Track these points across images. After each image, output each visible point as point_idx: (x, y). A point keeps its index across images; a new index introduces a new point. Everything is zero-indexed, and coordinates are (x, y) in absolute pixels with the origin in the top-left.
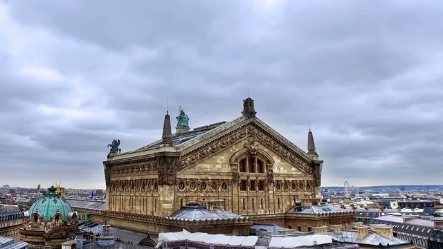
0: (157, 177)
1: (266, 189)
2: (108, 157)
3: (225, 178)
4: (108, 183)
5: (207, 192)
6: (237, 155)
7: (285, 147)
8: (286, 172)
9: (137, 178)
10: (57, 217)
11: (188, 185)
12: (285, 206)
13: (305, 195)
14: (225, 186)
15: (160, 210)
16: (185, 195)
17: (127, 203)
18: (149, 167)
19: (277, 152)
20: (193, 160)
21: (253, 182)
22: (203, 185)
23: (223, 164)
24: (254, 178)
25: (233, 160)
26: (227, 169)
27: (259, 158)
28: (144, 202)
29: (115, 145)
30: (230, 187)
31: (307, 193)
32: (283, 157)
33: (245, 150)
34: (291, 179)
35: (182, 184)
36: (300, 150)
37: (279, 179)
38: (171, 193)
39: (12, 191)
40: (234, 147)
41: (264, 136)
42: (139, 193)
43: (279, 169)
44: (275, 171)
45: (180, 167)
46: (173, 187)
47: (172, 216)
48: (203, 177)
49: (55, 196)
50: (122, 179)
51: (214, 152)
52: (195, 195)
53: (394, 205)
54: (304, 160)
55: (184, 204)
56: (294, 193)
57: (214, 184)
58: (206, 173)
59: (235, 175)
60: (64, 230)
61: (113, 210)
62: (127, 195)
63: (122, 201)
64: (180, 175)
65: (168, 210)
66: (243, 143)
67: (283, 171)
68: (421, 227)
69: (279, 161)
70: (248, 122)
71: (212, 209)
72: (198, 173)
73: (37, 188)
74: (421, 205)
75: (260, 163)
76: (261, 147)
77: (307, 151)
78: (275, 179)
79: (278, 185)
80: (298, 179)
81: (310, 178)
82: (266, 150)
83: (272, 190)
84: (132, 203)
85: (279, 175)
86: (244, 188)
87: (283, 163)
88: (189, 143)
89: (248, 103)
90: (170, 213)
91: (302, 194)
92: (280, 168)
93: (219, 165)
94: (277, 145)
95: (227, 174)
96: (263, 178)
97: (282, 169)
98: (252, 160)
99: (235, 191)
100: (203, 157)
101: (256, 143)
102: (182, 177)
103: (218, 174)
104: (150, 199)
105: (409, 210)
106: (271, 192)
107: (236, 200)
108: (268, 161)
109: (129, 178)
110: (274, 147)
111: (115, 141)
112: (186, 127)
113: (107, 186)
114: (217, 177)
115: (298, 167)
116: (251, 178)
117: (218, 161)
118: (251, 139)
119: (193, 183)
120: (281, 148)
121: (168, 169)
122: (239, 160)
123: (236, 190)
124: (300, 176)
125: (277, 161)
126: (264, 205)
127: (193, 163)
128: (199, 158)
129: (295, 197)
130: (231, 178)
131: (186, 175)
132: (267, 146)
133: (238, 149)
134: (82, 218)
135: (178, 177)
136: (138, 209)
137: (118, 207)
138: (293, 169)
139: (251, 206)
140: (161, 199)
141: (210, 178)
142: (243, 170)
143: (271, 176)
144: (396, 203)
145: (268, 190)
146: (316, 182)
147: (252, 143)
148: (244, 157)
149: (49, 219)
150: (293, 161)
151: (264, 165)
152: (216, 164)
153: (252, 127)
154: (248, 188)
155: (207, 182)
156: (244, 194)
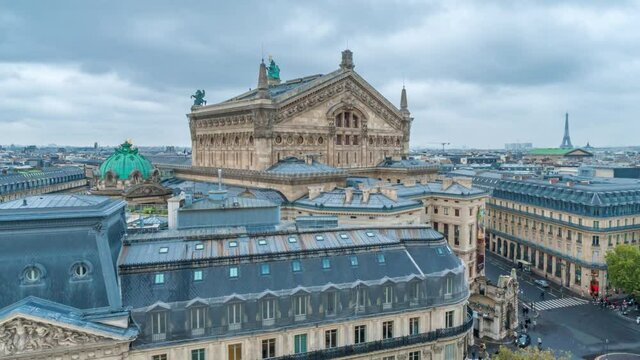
0: (252, 130)
1: (360, 143)
2: (192, 109)
3: (322, 132)
4: (194, 138)
5: (304, 146)
6: (334, 109)
7: (380, 103)
8: (379, 127)
9: (229, 131)
10: (136, 175)
11: (285, 138)
12: (378, 158)
13: (395, 150)
14: (321, 140)
15: (256, 163)
16: (282, 149)
17: (218, 158)
18: (243, 119)
19: (371, 107)
20: (290, 113)
21: (348, 136)
22: (300, 138)
23: (320, 118)
24: (349, 133)
25: (330, 113)
26: (324, 123)
27: (356, 113)
28: (238, 157)
29: (199, 97)
30: (326, 141)
31: (397, 148)
32: (378, 113)
33: (342, 105)
34: (383, 135)
35: (279, 138)
36: (393, 107)
37: (372, 134)
38: (268, 146)
39: (62, 150)
40: (331, 101)
41: (361, 91)
42: (232, 147)
43: (373, 124)
44: (369, 126)
45: (278, 121)
46: (270, 141)
47: (270, 169)
48: (300, 131)
49: (131, 152)
50: (210, 133)
51: (311, 105)
52: (291, 149)
53: (464, 161)
54: (396, 117)
55: (281, 158)
56: (386, 148)
57: (311, 138)
58: (303, 127)
59: (332, 129)
60: (147, 188)
61: (201, 165)
62: (217, 149)
63: (212, 156)
64: (277, 128)
65: (265, 163)
66: (340, 97)
67: (376, 126)
68: (490, 179)
69: (374, 116)
70: (346, 75)
71: (310, 162)
72: (295, 127)
73: (93, 146)
74: (487, 161)
75: (355, 117)
76: (357, 102)
77: (399, 108)
78: (368, 134)
79: (371, 141)
80: (390, 135)
81: (400, 134)
82: (362, 105)
83: (365, 144)
84: (224, 157)
85: (373, 130)
86: (339, 143)
87: (377, 119)
88: (286, 96)
89: (347, 55)
90: (267, 167)
91: (392, 149)
92: (375, 124)
93: (317, 119)
94: (373, 101)
95: (324, 128)
96: (357, 133)
99: (331, 146)
100: (301, 110)
101: (353, 98)
102: (279, 130)
103: (316, 128)
104: (245, 153)
105: (477, 165)
106: (364, 147)
107: (331, 154)
108: (363, 116)
109: (219, 132)
110: (370, 103)
111: (199, 91)
112: (277, 79)
113: (193, 140)
114: (314, 131)
115: (390, 123)
116: (347, 133)
117: (315, 115)
118: (348, 93)
119: (290, 136)
120: (376, 104)
121: (264, 122)
122: (336, 115)
123: (331, 144)
124: (391, 132)
125: (371, 116)
126: (357, 159)
127: (290, 116)
128: (296, 111)
129: (386, 152)
130: (327, 132)
131: (284, 128)
132: (363, 101)
133: (335, 103)
134: (165, 175)
135: (275, 130)
136: (231, 164)
137: (207, 162)
138: (386, 125)
139: (345, 159)
140: (258, 153)
141: (307, 132)
142: (339, 125)
143: (365, 131)
144: (466, 159)
145: (362, 145)
146: (405, 139)
147: (348, 98)
148: (341, 111)
149: (126, 177)
150: (386, 117)
151: (360, 120)
152: (314, 117)
153: (349, 81)
154: (343, 143)
155: (304, 136)
156: (339, 148)
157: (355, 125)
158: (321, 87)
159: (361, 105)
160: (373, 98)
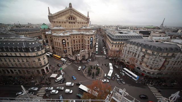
5: (61, 24)
7: (80, 15)
14: (65, 23)
16: (55, 24)
19: (78, 16)
22: (60, 22)
27: (74, 17)
31: (86, 25)
32: (80, 17)
33: (70, 15)
34: (82, 22)
35: (54, 22)
41: (75, 12)
43: (79, 19)
48: (59, 21)
51: (61, 16)
52: (58, 24)
57: (62, 22)
59: (67, 20)
64: (54, 20)
67: (79, 20)
76: (73, 14)
79: (78, 23)
80: (84, 22)
81: (87, 22)
83: (76, 24)
88: (55, 14)
89: (70, 4)
93: (64, 18)
95: (65, 20)
98: (71, 17)
100: (59, 17)
103: (63, 20)
107: (68, 25)
108: (76, 18)
115: (84, 19)
116: (72, 21)
118: (71, 13)
119: (57, 22)
122: (68, 17)
123: (68, 23)
127: (56, 18)
132: (76, 14)
133: (68, 15)
138: (82, 20)
142: (69, 19)
143: (76, 21)
146: (88, 23)
148: (69, 17)
150: (82, 18)
153: (71, 10)
156: (70, 24)
157: (74, 20)
160: (78, 14)
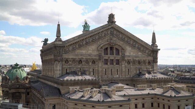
1: (120, 64)
3: (94, 58)
5: (83, 65)
6: (101, 46)
7: (134, 41)
8: (134, 55)
11: (70, 61)
12: (133, 72)
13: (147, 68)
14: (94, 62)
16: (68, 67)
19: (128, 43)
20: (74, 48)
21: (112, 60)
22: (80, 62)
23: (93, 50)
24: (113, 58)
25: (99, 47)
26: (96, 53)
27: (117, 47)
30: (97, 63)
31: (148, 67)
32: (133, 47)
33: (107, 43)
34: (137, 59)
35: (67, 61)
37: (129, 59)
40: (100, 41)
43: (130, 53)
44: (127, 54)
45: (66, 52)
46: (61, 62)
48: (80, 57)
51: (87, 44)
55: (68, 71)
56: (140, 67)
57: (87, 61)
58: (81, 55)
59: (100, 56)
64: (65, 56)
66: (106, 39)
69: (130, 49)
70: (110, 27)
72: (77, 55)
75: (117, 50)
78: (126, 58)
79: (129, 62)
81: (151, 58)
83: (124, 65)
85: (129, 56)
87: (133, 50)
89: (111, 17)
90: (58, 76)
91: (144, 67)
93: (91, 51)
94: (129, 40)
95: (95, 56)
96: (119, 58)
97: (132, 53)
98: (111, 48)
99: (100, 65)
100: (80, 46)
102: (67, 57)
103: (89, 55)
107: (100, 69)
108: (123, 49)
110: (127, 41)
114: (89, 57)
115: (143, 52)
116: (111, 58)
117: (90, 49)
118: (112, 37)
119: (74, 60)
120: (132, 42)
122: (104, 48)
124: (144, 57)
126: (118, 73)
128: (77, 47)
129: (140, 69)
130: (97, 58)
131: (70, 56)
132: (123, 40)
133: (103, 43)
138: (140, 53)
139: (110, 73)
140: (55, 68)
141: (84, 58)
143: (123, 57)
145: (122, 65)
148: (106, 47)
151: (120, 51)
152: (89, 50)
153: (112, 30)
154: (109, 64)
155: (82, 60)
156: (106, 66)
157: (118, 53)
158: (94, 34)
159: (121, 43)
160: (130, 38)
